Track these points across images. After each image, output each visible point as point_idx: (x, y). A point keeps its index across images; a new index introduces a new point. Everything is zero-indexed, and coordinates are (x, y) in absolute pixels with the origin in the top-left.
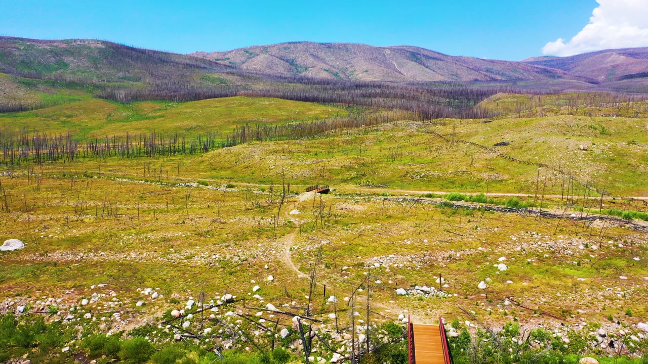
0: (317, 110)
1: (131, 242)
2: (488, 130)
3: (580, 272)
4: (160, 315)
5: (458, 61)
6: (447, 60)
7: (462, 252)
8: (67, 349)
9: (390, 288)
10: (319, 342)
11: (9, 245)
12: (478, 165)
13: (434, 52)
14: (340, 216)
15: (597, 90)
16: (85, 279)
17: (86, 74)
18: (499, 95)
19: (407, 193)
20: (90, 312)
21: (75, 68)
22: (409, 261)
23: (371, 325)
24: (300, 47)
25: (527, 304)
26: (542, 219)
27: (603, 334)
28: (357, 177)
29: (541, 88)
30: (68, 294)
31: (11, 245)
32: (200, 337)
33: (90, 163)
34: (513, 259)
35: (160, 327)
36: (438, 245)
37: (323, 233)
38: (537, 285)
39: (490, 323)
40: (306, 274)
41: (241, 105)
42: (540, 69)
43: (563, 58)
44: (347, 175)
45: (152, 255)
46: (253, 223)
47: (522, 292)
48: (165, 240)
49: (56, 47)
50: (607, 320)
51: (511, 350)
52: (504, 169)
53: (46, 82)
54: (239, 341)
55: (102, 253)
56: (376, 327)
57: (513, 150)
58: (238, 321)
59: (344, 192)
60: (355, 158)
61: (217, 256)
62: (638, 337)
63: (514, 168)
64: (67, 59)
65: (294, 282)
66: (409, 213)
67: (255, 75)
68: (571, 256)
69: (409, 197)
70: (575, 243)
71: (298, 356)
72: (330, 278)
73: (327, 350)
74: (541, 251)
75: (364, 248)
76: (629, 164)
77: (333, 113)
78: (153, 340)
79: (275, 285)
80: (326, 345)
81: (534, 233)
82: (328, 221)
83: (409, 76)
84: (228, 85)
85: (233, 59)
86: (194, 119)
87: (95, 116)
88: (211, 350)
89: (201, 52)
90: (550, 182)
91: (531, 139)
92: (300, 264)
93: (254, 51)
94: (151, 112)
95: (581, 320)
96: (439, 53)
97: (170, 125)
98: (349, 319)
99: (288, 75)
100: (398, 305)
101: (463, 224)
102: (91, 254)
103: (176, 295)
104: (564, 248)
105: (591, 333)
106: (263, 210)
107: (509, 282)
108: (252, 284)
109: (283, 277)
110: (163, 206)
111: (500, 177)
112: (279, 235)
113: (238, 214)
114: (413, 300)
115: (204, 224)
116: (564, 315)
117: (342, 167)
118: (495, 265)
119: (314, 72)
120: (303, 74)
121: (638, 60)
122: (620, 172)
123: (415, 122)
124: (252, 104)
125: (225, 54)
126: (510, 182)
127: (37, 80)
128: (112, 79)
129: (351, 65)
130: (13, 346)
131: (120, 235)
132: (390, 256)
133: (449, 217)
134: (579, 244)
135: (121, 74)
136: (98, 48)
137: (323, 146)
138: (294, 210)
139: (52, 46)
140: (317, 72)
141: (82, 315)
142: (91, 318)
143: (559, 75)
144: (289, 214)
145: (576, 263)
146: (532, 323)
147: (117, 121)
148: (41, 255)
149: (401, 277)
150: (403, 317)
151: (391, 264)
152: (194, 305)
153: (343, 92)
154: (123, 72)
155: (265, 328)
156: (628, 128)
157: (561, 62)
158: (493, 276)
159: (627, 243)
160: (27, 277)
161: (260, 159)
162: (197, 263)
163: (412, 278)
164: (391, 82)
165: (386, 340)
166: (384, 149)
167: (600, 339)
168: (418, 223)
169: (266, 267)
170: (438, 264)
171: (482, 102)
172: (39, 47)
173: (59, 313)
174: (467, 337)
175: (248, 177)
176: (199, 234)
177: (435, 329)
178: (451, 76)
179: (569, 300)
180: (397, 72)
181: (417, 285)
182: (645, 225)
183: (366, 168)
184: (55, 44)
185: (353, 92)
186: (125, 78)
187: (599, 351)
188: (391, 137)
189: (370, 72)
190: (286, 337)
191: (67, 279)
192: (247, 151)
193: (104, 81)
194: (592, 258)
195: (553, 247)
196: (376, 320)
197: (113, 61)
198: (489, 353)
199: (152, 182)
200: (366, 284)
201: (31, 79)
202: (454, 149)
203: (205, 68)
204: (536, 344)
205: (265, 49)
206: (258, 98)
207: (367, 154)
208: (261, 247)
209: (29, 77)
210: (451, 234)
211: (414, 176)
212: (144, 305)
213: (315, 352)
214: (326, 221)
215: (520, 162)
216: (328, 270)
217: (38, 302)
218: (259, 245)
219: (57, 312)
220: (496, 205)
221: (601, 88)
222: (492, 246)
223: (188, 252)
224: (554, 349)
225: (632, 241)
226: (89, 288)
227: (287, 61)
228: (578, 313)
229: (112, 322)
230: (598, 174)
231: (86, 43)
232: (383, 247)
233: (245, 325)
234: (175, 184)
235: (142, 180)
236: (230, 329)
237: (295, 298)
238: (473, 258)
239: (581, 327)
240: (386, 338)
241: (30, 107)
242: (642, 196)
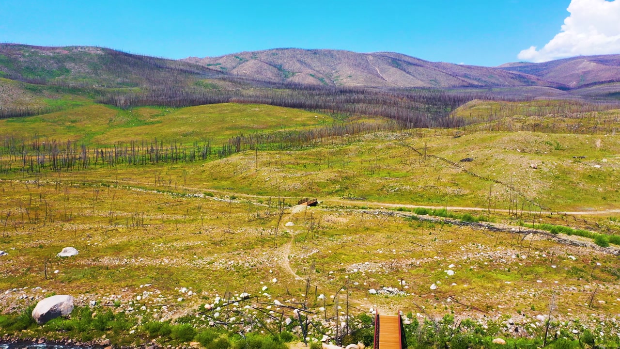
0: (304, 115)
1: (162, 249)
2: (457, 145)
3: (508, 277)
4: (196, 307)
5: (437, 67)
6: (427, 66)
7: (422, 260)
8: (133, 331)
9: (365, 288)
10: (313, 328)
11: (66, 252)
12: (444, 180)
13: (414, 58)
14: (327, 228)
15: (566, 97)
16: (134, 280)
17: (87, 80)
18: (475, 101)
19: (383, 206)
20: (145, 305)
21: (76, 75)
22: (380, 268)
23: (350, 316)
24: (287, 53)
25: (464, 301)
26: (489, 232)
27: (511, 322)
28: (341, 190)
29: (515, 94)
30: (124, 291)
31: (68, 251)
32: (228, 323)
33: (102, 171)
34: (460, 266)
35: (197, 316)
36: (403, 255)
37: (313, 243)
38: (474, 287)
39: (434, 315)
40: (301, 277)
41: (233, 111)
42: (515, 75)
43: (537, 64)
44: (332, 188)
45: (181, 261)
46: (256, 234)
47: (462, 292)
48: (188, 248)
49: (59, 53)
50: (516, 313)
51: (447, 333)
52: (467, 184)
53: (50, 88)
54: (256, 327)
55: (141, 259)
56: (353, 317)
57: (476, 166)
58: (254, 313)
59: (330, 205)
60: (339, 172)
61: (232, 262)
62: (536, 325)
63: (474, 183)
64: (69, 65)
65: (293, 283)
66: (383, 225)
67: (245, 81)
68: (505, 264)
69: (385, 211)
70: (509, 254)
71: (298, 337)
72: (320, 280)
73: (318, 333)
74: (482, 260)
75: (346, 257)
76: (571, 182)
77: (319, 120)
78: (193, 326)
79: (279, 286)
80: (318, 329)
81: (479, 245)
82: (317, 232)
83: (390, 81)
84: (220, 91)
85: (224, 64)
86: (190, 125)
87: (97, 121)
88: (237, 333)
89: (194, 57)
90: (502, 197)
91: (492, 156)
92: (297, 269)
93: (244, 56)
94: (150, 117)
95: (498, 313)
96: (419, 60)
97: (168, 131)
98: (334, 312)
99: (277, 80)
100: (370, 302)
101: (425, 236)
102: (133, 260)
103: (204, 293)
104: (500, 257)
105: (504, 322)
106: (262, 221)
107: (454, 284)
108: (261, 285)
109: (284, 279)
110: (179, 217)
111: (462, 192)
112: (279, 244)
113: (244, 225)
114: (381, 298)
115: (217, 233)
116: (487, 309)
117: (328, 180)
118: (445, 271)
119: (301, 77)
120: (290, 79)
121: (608, 67)
122: (562, 189)
123: (394, 133)
124: (243, 110)
125: (216, 59)
126: (469, 196)
127: (42, 85)
128: (111, 84)
129: (336, 70)
130: (93, 330)
131: (152, 244)
132: (366, 263)
133: (415, 230)
134: (512, 254)
135: (119, 80)
136: (97, 55)
137: (311, 157)
138: (289, 223)
139: (55, 53)
140: (304, 77)
141: (139, 308)
142: (146, 310)
143: (533, 80)
144: (285, 226)
145: (507, 269)
146: (464, 315)
147: (119, 126)
148: (94, 261)
149: (374, 280)
150: (372, 310)
151: (366, 269)
152: (220, 300)
153: (328, 98)
154: (122, 78)
155: (274, 317)
156: (580, 144)
157: (535, 68)
158: (442, 280)
159: (549, 253)
160: (88, 279)
161: (256, 171)
162: (217, 268)
163: (381, 281)
164: (373, 87)
165: (360, 326)
166: (365, 161)
167: (509, 326)
168: (389, 235)
169: (271, 271)
170: (402, 270)
171: (459, 108)
172: (43, 53)
173: (121, 306)
174: (416, 324)
175: (246, 188)
176: (214, 243)
177: (395, 319)
178: (431, 82)
179: (495, 298)
180: (379, 77)
181: (385, 286)
182: (566, 239)
183: (348, 181)
184: (58, 51)
185: (338, 98)
186: (123, 83)
187: (508, 335)
188: (371, 149)
189: (353, 77)
190: (290, 324)
191: (120, 280)
192: (244, 162)
193: (104, 86)
194: (520, 265)
195: (492, 256)
196: (354, 312)
197: (112, 67)
198: (431, 336)
199: (164, 192)
200: (347, 285)
201: (36, 85)
202: (426, 164)
203: (198, 74)
204: (464, 329)
205: (254, 55)
206: (249, 105)
207: (350, 167)
208: (265, 255)
209: (34, 83)
210: (414, 245)
211: (390, 190)
212: (183, 300)
213: (310, 334)
214: (315, 232)
215: (480, 178)
216: (318, 274)
217: (104, 298)
218: (263, 253)
219: (120, 306)
220: (454, 219)
221: (570, 96)
222: (445, 255)
223: (209, 259)
224: (477, 333)
225: (553, 252)
226: (139, 287)
227: (275, 67)
228: (498, 308)
229: (162, 312)
230: (543, 191)
231: (86, 50)
232: (361, 256)
233: (260, 315)
234: (184, 195)
235: (153, 190)
236: (249, 318)
237: (294, 296)
238: (429, 265)
239: (497, 318)
240: (360, 324)
241: (36, 112)
242: (576, 211)
